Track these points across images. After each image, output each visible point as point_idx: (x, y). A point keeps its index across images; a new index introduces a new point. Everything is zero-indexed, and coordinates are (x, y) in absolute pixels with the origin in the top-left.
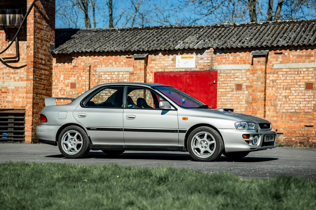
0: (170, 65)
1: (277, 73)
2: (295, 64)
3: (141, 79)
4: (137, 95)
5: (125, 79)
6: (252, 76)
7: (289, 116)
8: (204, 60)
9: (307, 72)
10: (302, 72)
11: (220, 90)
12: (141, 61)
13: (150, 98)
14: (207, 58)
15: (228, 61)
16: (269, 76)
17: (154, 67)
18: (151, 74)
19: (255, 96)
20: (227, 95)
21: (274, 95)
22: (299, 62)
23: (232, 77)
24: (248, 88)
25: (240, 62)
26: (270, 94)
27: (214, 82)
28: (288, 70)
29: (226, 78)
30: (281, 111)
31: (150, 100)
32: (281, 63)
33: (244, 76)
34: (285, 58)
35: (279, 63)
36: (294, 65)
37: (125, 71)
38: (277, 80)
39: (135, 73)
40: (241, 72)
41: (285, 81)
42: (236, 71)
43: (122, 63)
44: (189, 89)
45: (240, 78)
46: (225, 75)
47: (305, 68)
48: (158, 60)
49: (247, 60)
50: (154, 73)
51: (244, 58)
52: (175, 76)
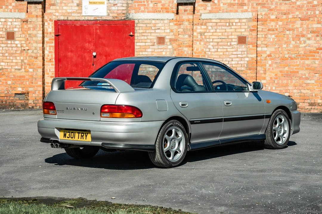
0: (74, 11)
1: (205, 24)
2: (226, 13)
3: (38, 29)
4: (33, 48)
5: (16, 28)
6: (176, 27)
7: (219, 76)
8: (118, 7)
9: (239, 24)
10: (234, 24)
11: (138, 44)
12: (37, 5)
13: (50, 52)
14: (121, 4)
15: (147, 8)
16: (197, 28)
17: (54, 14)
18: (51, 23)
19: (182, 52)
20: (147, 50)
21: (203, 50)
22: (231, 11)
23: (153, 28)
24: (172, 42)
25: (161, 10)
26: (197, 49)
27: (131, 34)
28: (218, 21)
29: (146, 30)
30: (210, 70)
31: (50, 54)
32: (210, 12)
33: (167, 28)
34: (214, 7)
35: (208, 12)
36: (225, 16)
37: (14, 18)
38: (205, 32)
39: (30, 20)
40: (164, 23)
41: (214, 34)
42: (157, 22)
43: (10, 7)
44: (100, 42)
45: (162, 29)
46: (145, 25)
47: (237, 19)
48: (59, 5)
49: (170, 9)
50: (54, 22)
51: (166, 6)
52: (81, 26)
